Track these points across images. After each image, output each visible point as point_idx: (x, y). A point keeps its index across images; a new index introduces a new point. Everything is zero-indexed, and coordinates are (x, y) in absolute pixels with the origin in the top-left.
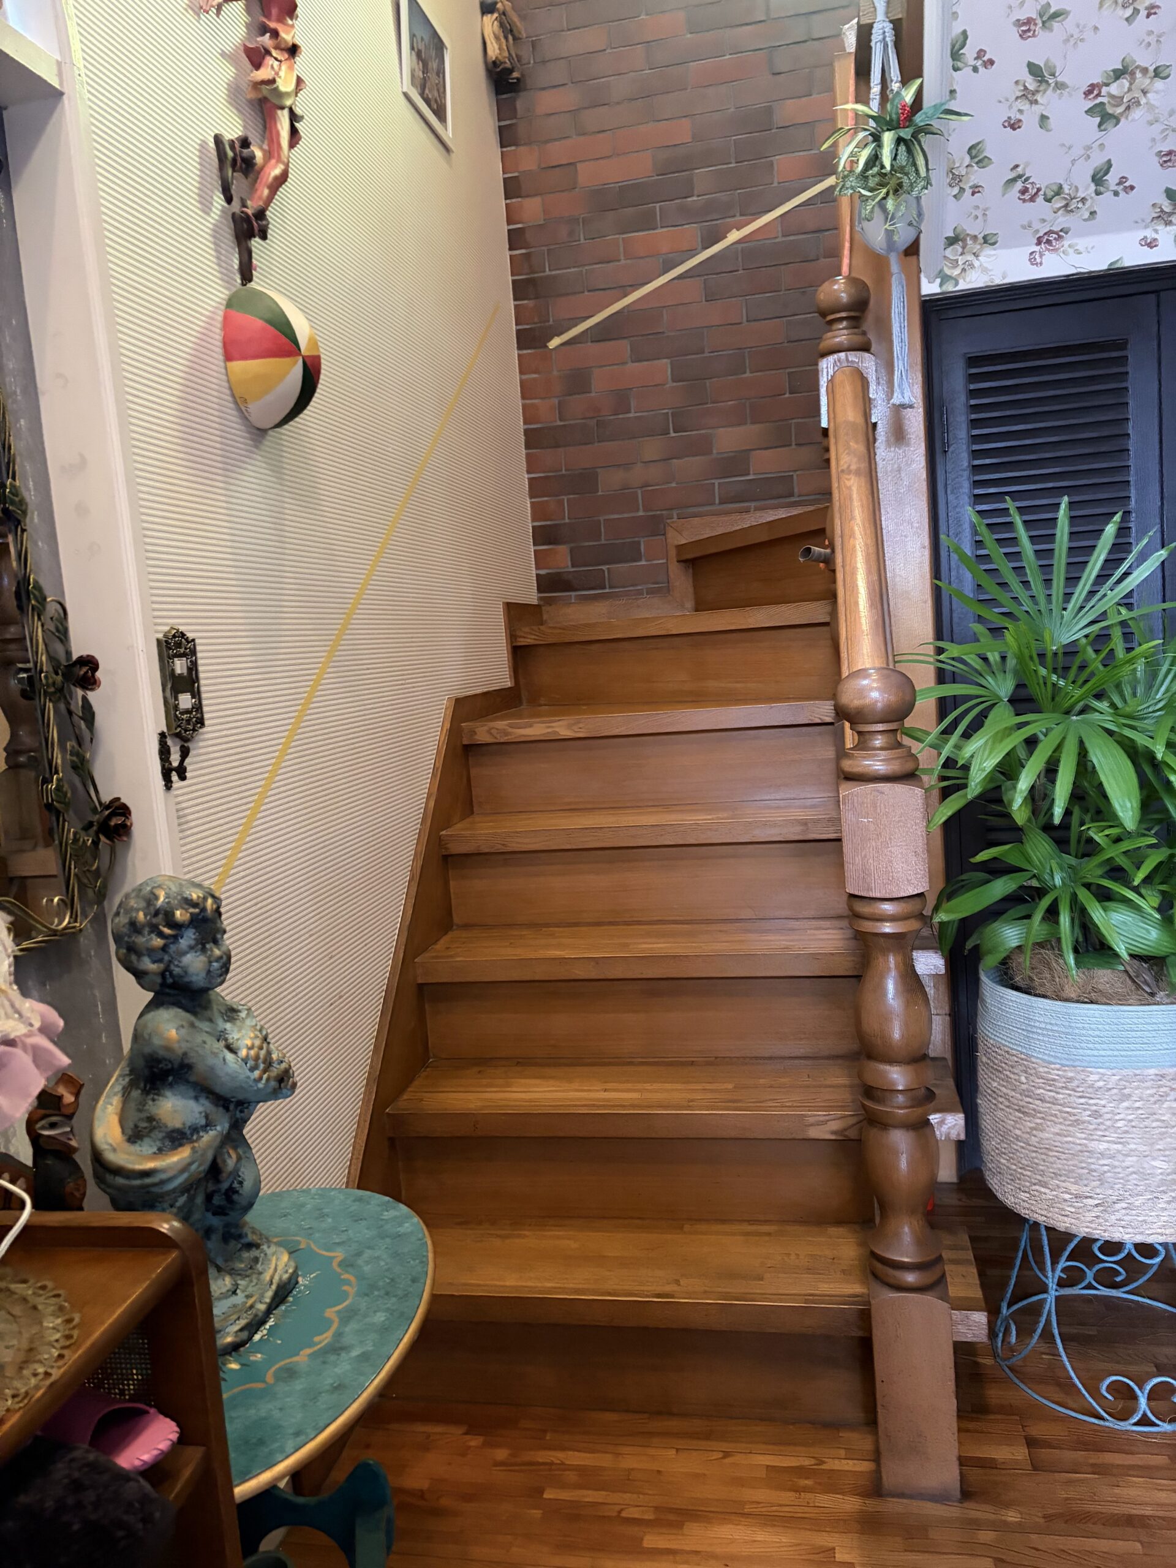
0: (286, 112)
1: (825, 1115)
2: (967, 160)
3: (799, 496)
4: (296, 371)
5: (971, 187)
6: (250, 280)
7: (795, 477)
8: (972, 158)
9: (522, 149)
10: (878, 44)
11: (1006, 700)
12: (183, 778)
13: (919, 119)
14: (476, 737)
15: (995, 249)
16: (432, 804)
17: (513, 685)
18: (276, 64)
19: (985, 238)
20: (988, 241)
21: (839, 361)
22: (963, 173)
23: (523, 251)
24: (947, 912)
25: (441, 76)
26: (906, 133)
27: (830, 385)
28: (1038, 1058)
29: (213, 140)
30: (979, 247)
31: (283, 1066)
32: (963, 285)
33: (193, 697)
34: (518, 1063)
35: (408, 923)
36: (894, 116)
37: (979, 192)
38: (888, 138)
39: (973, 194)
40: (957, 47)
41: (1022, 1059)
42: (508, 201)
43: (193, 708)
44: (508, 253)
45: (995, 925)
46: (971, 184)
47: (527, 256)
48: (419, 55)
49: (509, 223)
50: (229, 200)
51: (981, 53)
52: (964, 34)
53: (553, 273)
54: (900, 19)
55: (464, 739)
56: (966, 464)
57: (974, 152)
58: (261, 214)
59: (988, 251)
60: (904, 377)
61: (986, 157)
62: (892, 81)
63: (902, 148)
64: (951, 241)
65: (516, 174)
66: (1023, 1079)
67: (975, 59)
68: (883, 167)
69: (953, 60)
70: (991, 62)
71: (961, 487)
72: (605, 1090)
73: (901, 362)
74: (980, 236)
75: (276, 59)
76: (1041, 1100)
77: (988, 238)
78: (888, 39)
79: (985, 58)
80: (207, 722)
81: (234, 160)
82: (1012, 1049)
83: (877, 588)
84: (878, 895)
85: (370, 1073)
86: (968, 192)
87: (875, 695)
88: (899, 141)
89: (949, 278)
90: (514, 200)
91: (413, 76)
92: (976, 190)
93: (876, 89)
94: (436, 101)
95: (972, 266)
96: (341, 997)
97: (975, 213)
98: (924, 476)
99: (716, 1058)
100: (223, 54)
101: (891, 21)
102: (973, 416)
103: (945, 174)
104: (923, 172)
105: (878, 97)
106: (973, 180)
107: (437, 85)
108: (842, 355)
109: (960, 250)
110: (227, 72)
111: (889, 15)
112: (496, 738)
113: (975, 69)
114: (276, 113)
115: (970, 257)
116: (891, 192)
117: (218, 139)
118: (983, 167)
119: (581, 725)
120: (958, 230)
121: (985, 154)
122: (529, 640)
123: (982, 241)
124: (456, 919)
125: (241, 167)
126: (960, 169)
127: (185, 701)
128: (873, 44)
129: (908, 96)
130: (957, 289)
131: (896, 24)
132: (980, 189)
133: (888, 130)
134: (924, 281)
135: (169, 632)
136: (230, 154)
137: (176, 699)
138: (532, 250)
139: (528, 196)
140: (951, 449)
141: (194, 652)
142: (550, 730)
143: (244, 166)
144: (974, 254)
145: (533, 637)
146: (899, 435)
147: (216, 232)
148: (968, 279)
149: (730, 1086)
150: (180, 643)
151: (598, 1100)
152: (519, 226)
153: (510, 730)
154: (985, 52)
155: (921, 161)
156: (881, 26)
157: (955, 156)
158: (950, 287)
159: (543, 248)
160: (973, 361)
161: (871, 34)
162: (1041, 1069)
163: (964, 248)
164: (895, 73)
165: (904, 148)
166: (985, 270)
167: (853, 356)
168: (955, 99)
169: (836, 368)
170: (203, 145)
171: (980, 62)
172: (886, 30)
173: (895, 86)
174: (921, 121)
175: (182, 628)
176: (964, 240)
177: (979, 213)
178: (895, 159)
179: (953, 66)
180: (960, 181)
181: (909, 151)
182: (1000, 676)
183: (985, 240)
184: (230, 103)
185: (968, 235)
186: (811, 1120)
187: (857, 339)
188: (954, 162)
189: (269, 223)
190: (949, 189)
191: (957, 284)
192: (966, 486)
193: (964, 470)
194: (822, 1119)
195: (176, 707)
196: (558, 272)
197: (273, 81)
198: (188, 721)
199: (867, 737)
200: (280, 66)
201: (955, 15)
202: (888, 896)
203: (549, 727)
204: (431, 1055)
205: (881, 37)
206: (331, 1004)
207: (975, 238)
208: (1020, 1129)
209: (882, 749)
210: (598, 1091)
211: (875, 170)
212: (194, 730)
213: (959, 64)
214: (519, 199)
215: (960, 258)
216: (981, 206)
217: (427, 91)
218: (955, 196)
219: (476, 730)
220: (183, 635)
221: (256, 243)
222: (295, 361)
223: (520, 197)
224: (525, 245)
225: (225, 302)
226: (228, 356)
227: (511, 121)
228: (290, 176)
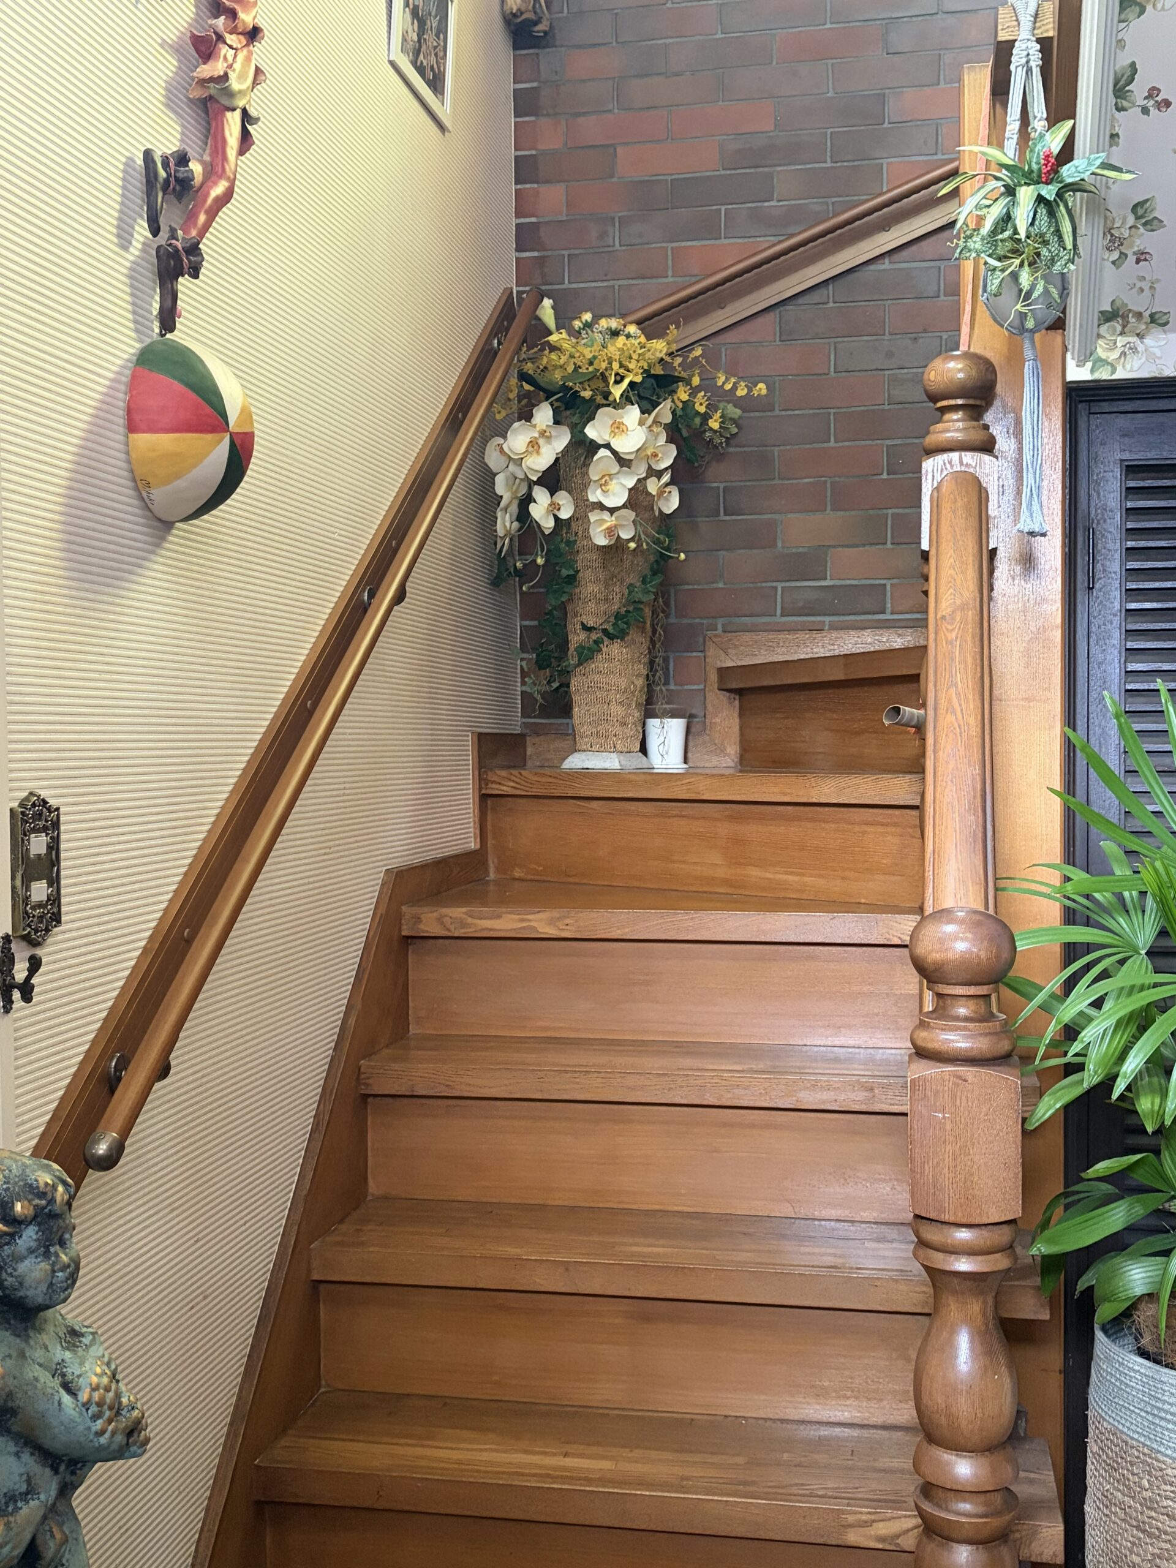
0: (237, 114)
1: (869, 1513)
2: (1131, 220)
3: (892, 613)
4: (220, 452)
5: (1135, 253)
6: (172, 329)
7: (888, 588)
8: (1137, 218)
9: (543, 121)
10: (1020, 69)
11: (1143, 952)
12: (27, 997)
13: (1069, 173)
14: (422, 926)
15: (1165, 332)
16: (352, 1021)
17: (478, 846)
18: (231, 53)
19: (1152, 316)
20: (1157, 320)
21: (950, 462)
22: (1126, 235)
23: (536, 254)
24: (1049, 1241)
25: (442, 36)
26: (1049, 192)
27: (935, 494)
28: (1167, 1456)
29: (141, 156)
30: (1144, 327)
31: (136, 1413)
32: (1120, 374)
33: (50, 885)
34: (445, 1404)
35: (305, 1192)
36: (1035, 167)
37: (1145, 260)
38: (1026, 195)
39: (1138, 261)
40: (1122, 82)
41: (1144, 1454)
42: (519, 187)
43: (49, 899)
44: (514, 255)
45: (1118, 1260)
46: (1136, 249)
47: (541, 261)
48: (415, 13)
49: (519, 214)
50: (155, 231)
51: (1153, 92)
52: (1133, 66)
53: (574, 286)
54: (1051, 39)
55: (404, 927)
56: (1117, 606)
57: (1140, 211)
58: (194, 249)
59: (1156, 331)
60: (1035, 496)
61: (1155, 218)
62: (1035, 117)
63: (1043, 211)
64: (1108, 317)
65: (534, 152)
66: (1145, 1483)
67: (1145, 98)
68: (1016, 232)
69: (1116, 97)
70: (1167, 104)
71: (1110, 637)
72: (566, 1455)
73: (1031, 476)
74: (1147, 314)
75: (231, 47)
76: (1168, 1515)
77: (1157, 316)
78: (1033, 64)
79: (1159, 99)
80: (63, 919)
81: (167, 182)
82: (1132, 1438)
83: (979, 786)
84: (952, 1219)
85: (236, 1406)
86: (1132, 259)
87: (961, 946)
88: (1040, 199)
89: (1105, 362)
90: (528, 186)
91: (404, 40)
92: (1142, 257)
93: (1013, 126)
94: (432, 68)
95: (1134, 350)
96: (205, 1298)
97: (1139, 284)
98: (1059, 621)
99: (726, 1416)
100: (163, 44)
101: (1039, 40)
102: (1130, 544)
103: (1101, 235)
104: (1069, 243)
105: (1015, 137)
106: (1139, 244)
107: (435, 48)
108: (955, 456)
109: (1119, 328)
110: (168, 66)
111: (1036, 32)
112: (449, 930)
113: (1145, 111)
114: (224, 115)
115: (1134, 339)
116: (1026, 263)
117: (148, 154)
118: (1153, 230)
119: (568, 921)
120: (1118, 303)
121: (1156, 214)
122: (505, 788)
123: (1149, 320)
124: (373, 1188)
125: (174, 189)
126: (1122, 230)
127: (39, 891)
128: (1012, 67)
129: (1054, 142)
130: (1114, 377)
131: (1045, 44)
132: (1148, 257)
133: (1028, 184)
134: (1071, 363)
135: (26, 799)
136: (162, 174)
137: (28, 888)
138: (549, 253)
139: (547, 182)
140: (1097, 586)
141: (56, 825)
142: (524, 924)
143: (178, 188)
144: (1138, 335)
145: (512, 784)
146: (1028, 562)
147: (133, 275)
148: (1128, 367)
149: (741, 1460)
150: (41, 815)
151: (555, 1468)
152: (533, 220)
153: (470, 920)
154: (1159, 90)
155: (1066, 227)
156: (1024, 46)
157: (1114, 214)
158: (1104, 375)
159: (563, 252)
160: (1132, 469)
161: (1012, 54)
162: (1169, 1471)
163: (1124, 327)
164: (1039, 109)
165: (1044, 211)
166: (1151, 358)
167: (969, 457)
168: (1117, 145)
169: (945, 473)
170: (129, 163)
171: (1152, 102)
172: (1031, 52)
173: (1038, 124)
174: (1069, 176)
175: (43, 794)
176: (1125, 317)
177: (1146, 285)
178: (1032, 224)
179: (1116, 104)
180: (1122, 244)
181: (1052, 214)
182: (1136, 918)
183: (1153, 318)
184: (167, 106)
185: (1130, 310)
186: (851, 1519)
187: (976, 436)
188: (1114, 220)
189: (203, 259)
190: (1107, 255)
191: (1113, 372)
192: (1116, 637)
193: (1115, 615)
194: (864, 1517)
195: (27, 899)
196: (581, 285)
197: (225, 77)
198: (41, 918)
199: (949, 1001)
200: (235, 56)
201: (1121, 44)
202: (964, 1221)
203: (523, 920)
204: (323, 1382)
205: (1024, 60)
206: (192, 1307)
207: (1139, 315)
208: (1138, 1555)
209: (966, 1019)
210: (554, 1454)
211: (1007, 234)
212: (47, 930)
213: (1125, 104)
214: (535, 186)
215: (1119, 338)
216: (1148, 278)
217: (421, 57)
218: (1113, 263)
219: (422, 916)
220: (45, 802)
221: (184, 283)
222: (221, 440)
223: (537, 182)
224: (538, 246)
225: (135, 358)
226: (132, 427)
227: (535, 84)
228: (235, 195)
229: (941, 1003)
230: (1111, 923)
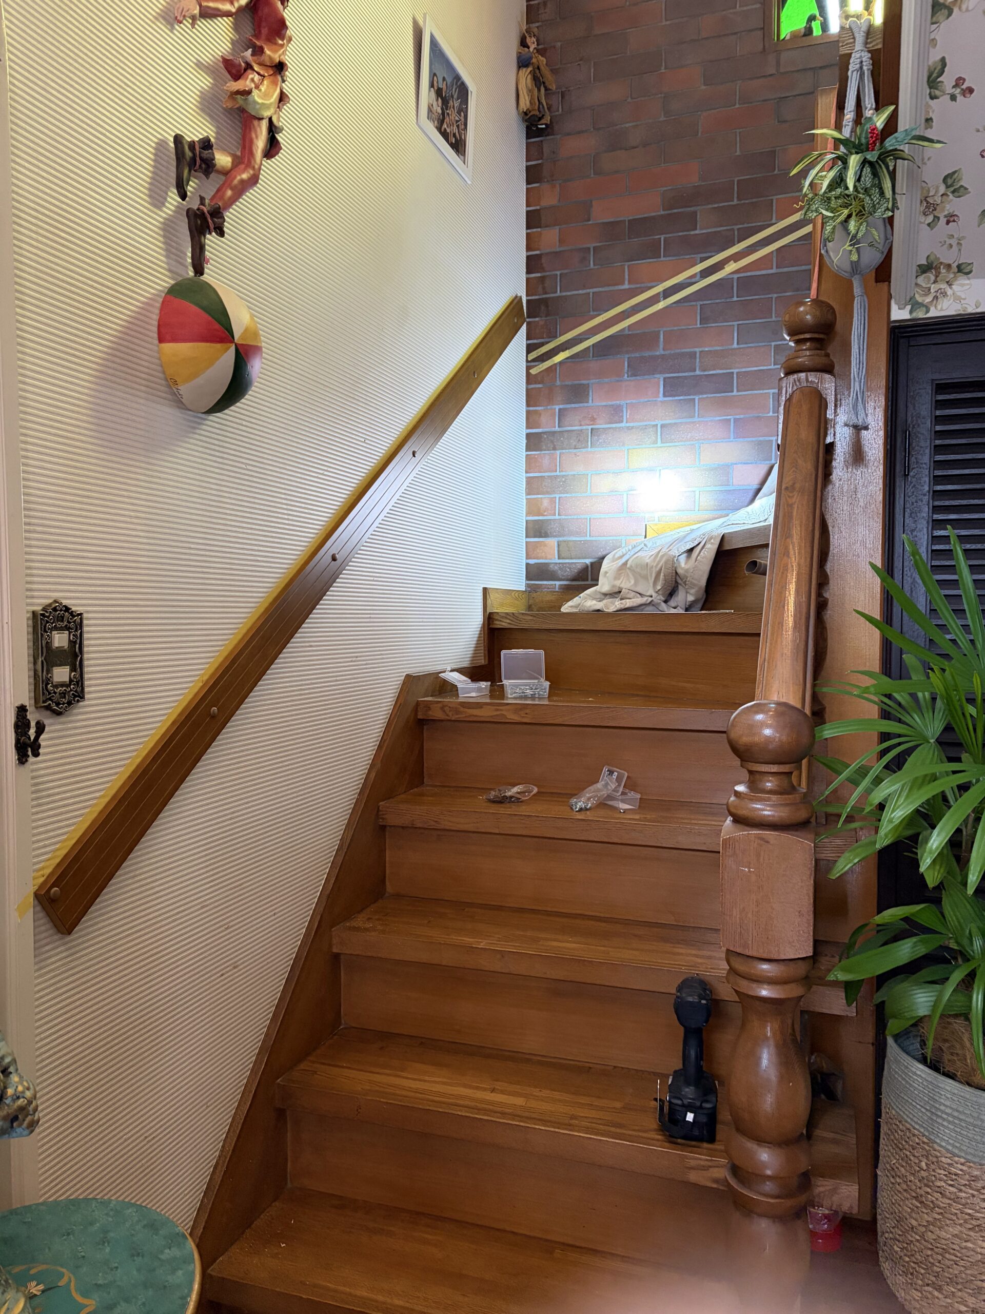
0: (264, 124)
1: (707, 1160)
2: (942, 189)
4: (228, 358)
5: (945, 216)
6: (202, 274)
8: (947, 187)
9: (544, 186)
10: (855, 73)
11: (932, 741)
12: (36, 754)
13: (890, 143)
14: (430, 713)
15: (969, 279)
16: (373, 775)
17: (487, 663)
18: (257, 78)
19: (959, 267)
20: (963, 270)
21: (799, 381)
22: (939, 202)
23: (539, 275)
24: (846, 970)
25: (462, 114)
26: (872, 156)
27: (788, 403)
28: (941, 1146)
29: (172, 139)
30: (952, 276)
32: (933, 313)
33: (73, 669)
34: (422, 1043)
35: (328, 892)
36: (863, 141)
37: (954, 221)
38: (854, 161)
39: (948, 223)
40: (935, 75)
41: (924, 1143)
42: (529, 231)
43: (71, 681)
44: (525, 275)
45: (905, 985)
46: (946, 213)
47: (542, 279)
48: (439, 93)
49: (528, 249)
50: (183, 196)
51: (959, 82)
52: (943, 60)
53: (564, 294)
54: (879, 50)
55: (419, 713)
56: (927, 488)
57: (950, 181)
58: (217, 213)
59: (962, 280)
60: (859, 398)
61: (962, 186)
62: (866, 108)
63: (867, 170)
64: (924, 269)
65: (538, 208)
66: (923, 1164)
67: (954, 87)
68: (847, 188)
69: (930, 88)
70: (971, 90)
71: (920, 511)
72: (493, 1090)
73: (857, 384)
74: (954, 266)
75: (259, 74)
76: (941, 1193)
77: (963, 267)
78: (865, 68)
79: (964, 87)
80: (86, 696)
81: (194, 159)
82: (915, 1128)
83: (804, 610)
85: (264, 1041)
86: (943, 220)
87: (767, 732)
88: (865, 162)
89: (921, 305)
90: (535, 230)
91: (430, 110)
92: (951, 219)
93: (849, 115)
94: (454, 135)
95: (945, 294)
96: (235, 968)
97: (948, 241)
98: (881, 498)
99: (615, 1067)
100: (199, 64)
101: (869, 52)
102: (938, 442)
103: (919, 202)
104: (888, 193)
105: (850, 124)
106: (948, 208)
107: (457, 121)
108: (803, 375)
109: (933, 278)
110: (205, 82)
111: (868, 46)
112: (448, 715)
113: (953, 98)
114: (252, 122)
115: (944, 286)
116: (854, 214)
117: (178, 139)
118: (959, 197)
119: (527, 711)
120: (932, 258)
121: (962, 183)
122: (504, 624)
123: (956, 270)
124: (389, 888)
125: (200, 166)
126: (936, 198)
127: (61, 674)
128: (849, 73)
129: (880, 122)
130: (929, 315)
131: (875, 56)
132: (956, 218)
133: (857, 153)
134: (894, 307)
135: (50, 605)
136: (188, 154)
137: (48, 671)
138: (548, 273)
139: (547, 226)
140: (911, 474)
141: (80, 625)
142: (498, 713)
143: (203, 166)
144: (947, 282)
145: (508, 621)
146: (858, 456)
147: (168, 228)
148: (939, 307)
149: (618, 1105)
150: (63, 617)
151: (482, 1101)
152: (537, 252)
153: (462, 709)
154: (964, 80)
155: (887, 184)
156: (858, 56)
157: (929, 185)
158: (920, 314)
159: (557, 272)
160: (941, 388)
161: (849, 64)
162: (943, 1159)
163: (937, 277)
164: (869, 101)
165: (869, 170)
166: (958, 299)
167: (812, 377)
168: (931, 127)
169: (795, 388)
170: (161, 144)
171: (958, 90)
172: (864, 59)
173: (868, 113)
174: (890, 146)
175: (65, 602)
176: (937, 269)
177: (954, 242)
178: (859, 180)
179: (930, 94)
180: (935, 209)
181: (875, 174)
182: (928, 715)
183: (960, 269)
184: (202, 110)
185: (941, 263)
186: (693, 1163)
187: (821, 361)
188: (929, 191)
189: (224, 221)
190: (922, 219)
191: (928, 311)
192: (925, 511)
193: (925, 495)
194: (702, 1163)
195: (47, 681)
196: (567, 293)
198: (63, 695)
199: (757, 776)
201: (933, 42)
203: (497, 710)
204: (343, 1022)
205: (858, 66)
206: (222, 975)
207: (949, 266)
208: (916, 1220)
209: (771, 792)
210: (485, 1089)
211: (839, 191)
212: (70, 703)
213: (937, 93)
214: (539, 229)
215: (933, 286)
216: (955, 236)
217: (445, 126)
218: (929, 225)
219: (431, 706)
220: (67, 609)
221: (211, 240)
222: (228, 349)
223: (540, 227)
224: (542, 269)
225: (166, 290)
226: (161, 340)
227: (540, 162)
228: (260, 181)
229: (752, 779)
230: (907, 719)
